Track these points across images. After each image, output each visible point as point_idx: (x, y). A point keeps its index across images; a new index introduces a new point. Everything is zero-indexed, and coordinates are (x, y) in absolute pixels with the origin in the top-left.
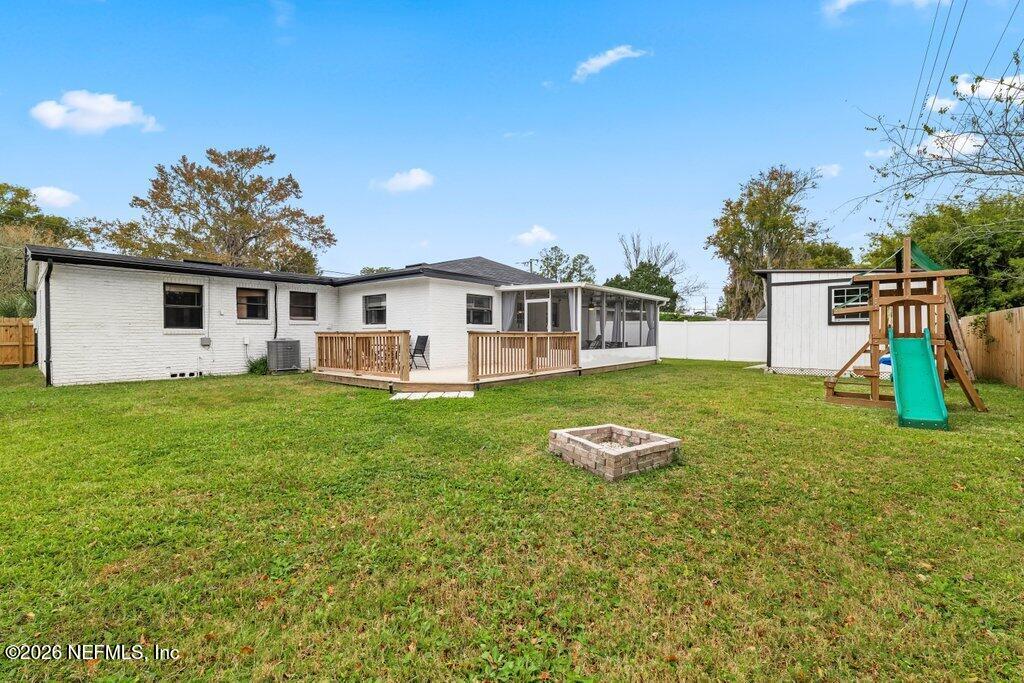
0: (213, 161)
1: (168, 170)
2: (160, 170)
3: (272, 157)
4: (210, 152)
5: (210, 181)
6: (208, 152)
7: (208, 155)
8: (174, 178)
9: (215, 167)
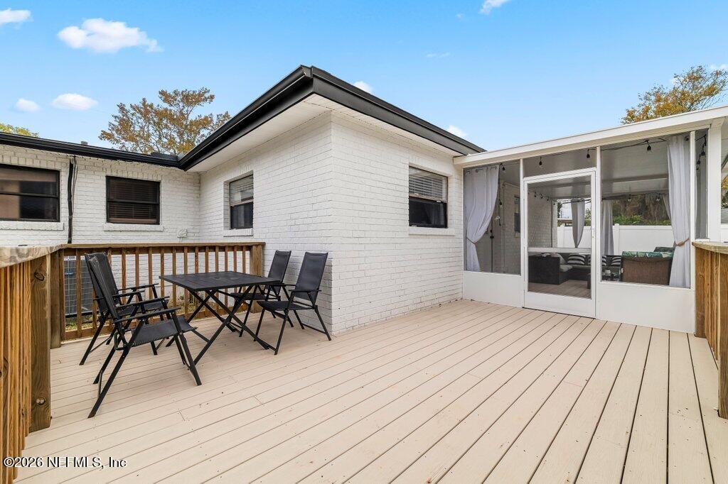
0: (165, 101)
1: (128, 107)
2: (122, 108)
3: (212, 97)
4: (162, 93)
5: (162, 117)
6: (160, 93)
7: (160, 95)
8: (133, 115)
9: (166, 105)
